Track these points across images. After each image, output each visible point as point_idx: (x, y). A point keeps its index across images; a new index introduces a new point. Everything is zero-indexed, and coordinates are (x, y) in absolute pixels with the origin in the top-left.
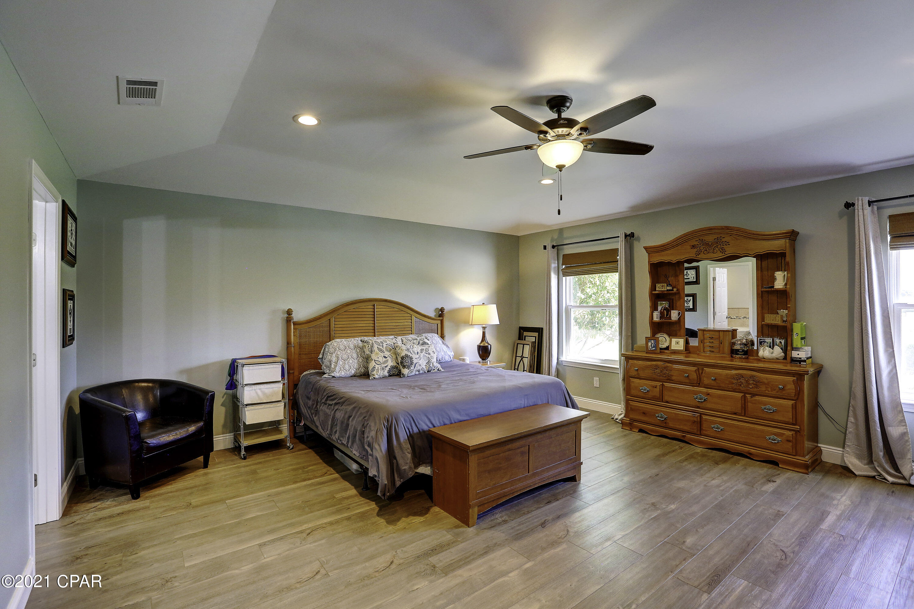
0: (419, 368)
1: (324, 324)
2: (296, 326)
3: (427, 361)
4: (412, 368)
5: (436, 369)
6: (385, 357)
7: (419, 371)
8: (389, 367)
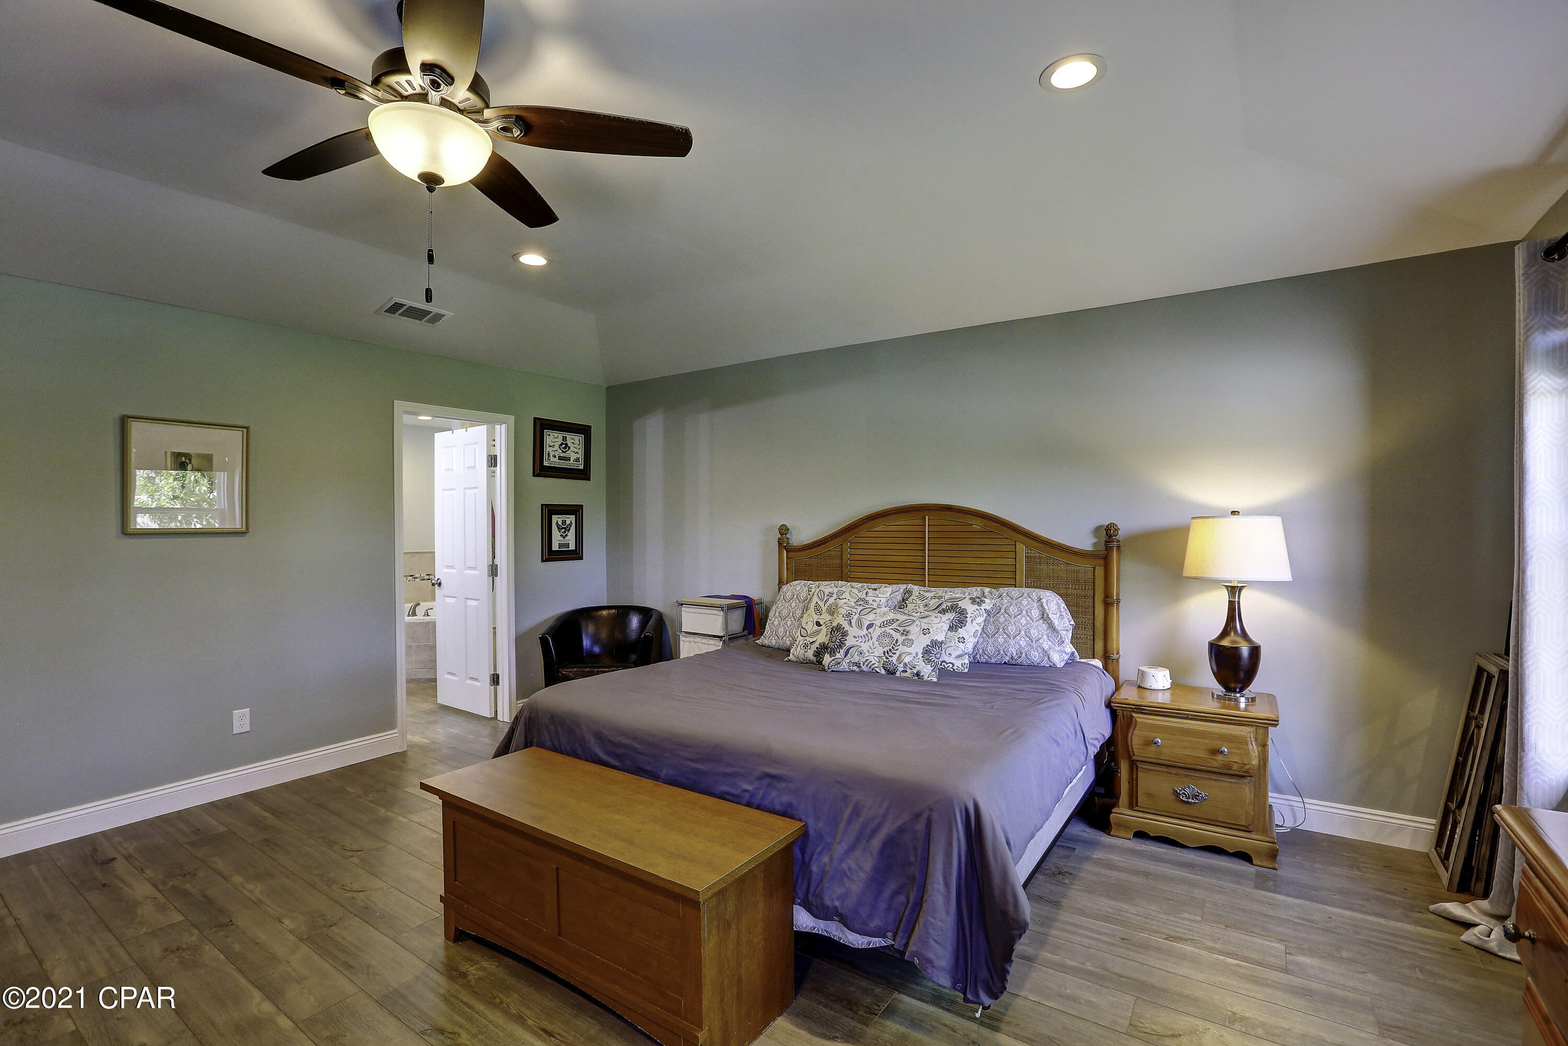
0: (856, 658)
1: (833, 553)
2: (791, 554)
3: (887, 649)
4: (838, 655)
5: (909, 671)
6: (818, 624)
7: (857, 664)
8: (817, 645)
